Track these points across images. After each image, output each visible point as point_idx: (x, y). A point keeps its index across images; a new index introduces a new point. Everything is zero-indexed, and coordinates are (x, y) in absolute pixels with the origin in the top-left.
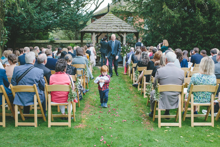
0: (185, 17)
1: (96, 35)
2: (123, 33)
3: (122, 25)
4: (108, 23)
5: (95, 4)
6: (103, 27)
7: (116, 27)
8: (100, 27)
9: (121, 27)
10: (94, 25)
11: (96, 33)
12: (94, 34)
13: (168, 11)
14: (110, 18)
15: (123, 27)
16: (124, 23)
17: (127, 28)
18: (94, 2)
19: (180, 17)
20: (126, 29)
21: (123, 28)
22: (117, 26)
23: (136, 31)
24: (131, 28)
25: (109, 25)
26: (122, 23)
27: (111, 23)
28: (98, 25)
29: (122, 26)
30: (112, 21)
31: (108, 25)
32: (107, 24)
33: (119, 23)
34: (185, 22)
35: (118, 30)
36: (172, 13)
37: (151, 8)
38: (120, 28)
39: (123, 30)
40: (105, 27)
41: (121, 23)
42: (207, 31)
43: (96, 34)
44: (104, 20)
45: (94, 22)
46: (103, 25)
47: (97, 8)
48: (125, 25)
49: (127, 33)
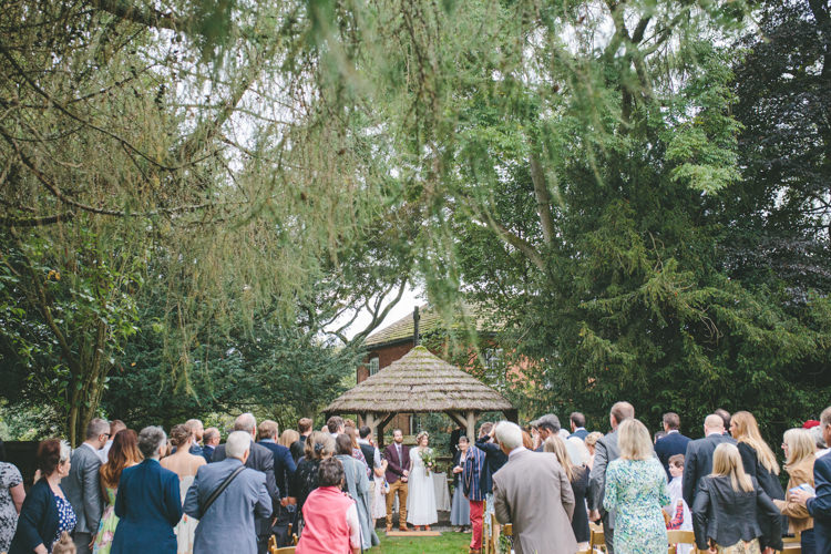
0: (654, 360)
1: (378, 422)
2: (464, 413)
3: (462, 387)
4: (413, 381)
5: (369, 309)
6: (399, 396)
7: (441, 395)
8: (389, 396)
9: (456, 395)
10: (370, 389)
11: (377, 414)
12: (370, 418)
13: (597, 345)
14: (420, 367)
15: (465, 394)
16: (467, 381)
17: (475, 395)
18: (366, 303)
19: (639, 361)
20: (474, 399)
21: (463, 398)
22: (445, 392)
23: (507, 406)
24: (489, 396)
25: (419, 389)
26: (461, 380)
27: (424, 381)
28: (383, 388)
29: (460, 392)
30: (429, 374)
31: (415, 389)
32: (412, 386)
33: (452, 380)
34: (658, 373)
35: (449, 404)
36: (612, 349)
37: (548, 335)
38: (453, 399)
39: (463, 405)
40: (406, 396)
41: (456, 380)
42: (729, 401)
43: (375, 419)
44: (402, 373)
45: (369, 380)
46: (398, 389)
47: (376, 322)
48: (471, 387)
49: (477, 412)
